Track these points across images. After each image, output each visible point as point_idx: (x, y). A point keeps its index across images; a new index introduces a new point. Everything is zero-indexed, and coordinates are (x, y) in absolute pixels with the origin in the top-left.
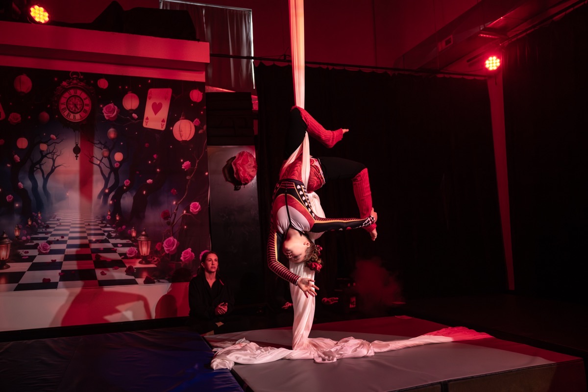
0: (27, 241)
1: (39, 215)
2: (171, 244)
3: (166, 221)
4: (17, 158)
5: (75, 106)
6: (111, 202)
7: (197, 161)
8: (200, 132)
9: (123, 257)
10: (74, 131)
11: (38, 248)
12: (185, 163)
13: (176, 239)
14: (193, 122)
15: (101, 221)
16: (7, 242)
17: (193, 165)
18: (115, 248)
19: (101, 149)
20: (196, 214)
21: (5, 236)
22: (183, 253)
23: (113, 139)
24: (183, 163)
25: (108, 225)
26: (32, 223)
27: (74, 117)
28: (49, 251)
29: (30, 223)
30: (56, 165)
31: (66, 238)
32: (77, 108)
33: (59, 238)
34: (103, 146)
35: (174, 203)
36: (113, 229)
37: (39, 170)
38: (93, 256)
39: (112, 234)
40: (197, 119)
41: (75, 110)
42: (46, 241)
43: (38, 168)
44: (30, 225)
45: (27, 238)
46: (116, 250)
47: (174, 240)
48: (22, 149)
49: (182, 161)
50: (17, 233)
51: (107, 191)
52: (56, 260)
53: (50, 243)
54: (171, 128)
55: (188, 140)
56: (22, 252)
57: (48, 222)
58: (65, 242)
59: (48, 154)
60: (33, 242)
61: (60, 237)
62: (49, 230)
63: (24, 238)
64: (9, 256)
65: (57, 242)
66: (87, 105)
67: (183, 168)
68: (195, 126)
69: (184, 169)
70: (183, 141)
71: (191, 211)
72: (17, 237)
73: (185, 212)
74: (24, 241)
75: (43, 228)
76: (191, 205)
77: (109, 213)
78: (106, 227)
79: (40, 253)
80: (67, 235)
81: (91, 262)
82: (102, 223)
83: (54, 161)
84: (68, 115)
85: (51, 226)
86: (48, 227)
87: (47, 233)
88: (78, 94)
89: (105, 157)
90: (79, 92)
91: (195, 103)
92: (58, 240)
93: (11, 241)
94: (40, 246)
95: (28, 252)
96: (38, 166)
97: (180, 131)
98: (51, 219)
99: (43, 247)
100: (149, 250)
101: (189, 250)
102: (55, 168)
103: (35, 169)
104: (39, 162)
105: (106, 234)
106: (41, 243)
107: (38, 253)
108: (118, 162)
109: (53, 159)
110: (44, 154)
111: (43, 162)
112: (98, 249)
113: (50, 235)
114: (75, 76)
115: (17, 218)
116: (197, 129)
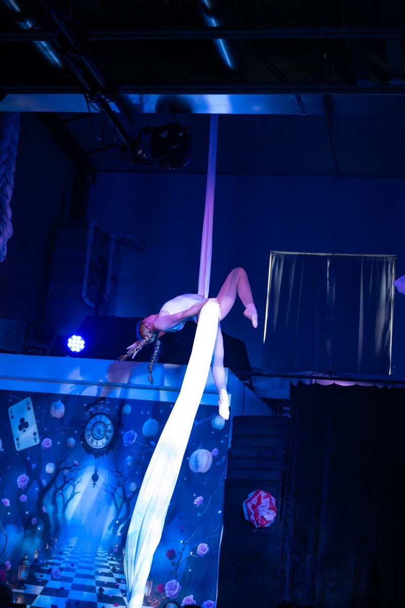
0: (43, 565)
1: (56, 540)
2: (173, 588)
3: (171, 561)
4: (44, 482)
5: (99, 432)
6: (120, 534)
7: (211, 497)
8: (218, 463)
9: (124, 594)
10: (95, 458)
11: (51, 573)
12: (198, 498)
13: (179, 583)
14: (211, 452)
15: (108, 553)
16: (27, 564)
17: (205, 501)
18: (118, 584)
19: (117, 477)
20: (202, 556)
21: (26, 557)
22: (184, 599)
23: (129, 468)
24: (196, 499)
25: (114, 558)
26: (49, 547)
27: (97, 443)
28: (59, 577)
29: (47, 547)
30: (75, 492)
31: (75, 567)
32: (100, 434)
33: (69, 565)
34: (119, 475)
35: (182, 542)
36: (118, 563)
37: (61, 496)
38: (98, 588)
39: (117, 568)
40: (216, 449)
41: (98, 436)
42: (58, 567)
43: (60, 494)
44: (47, 549)
45: (43, 562)
46: (118, 586)
47: (176, 583)
48: (49, 474)
49: (195, 495)
50: (36, 556)
51: (117, 522)
52: (64, 588)
53: (61, 569)
54: (188, 458)
55: (204, 472)
56: (37, 575)
57: (62, 548)
58: (74, 570)
59: (70, 480)
60: (48, 567)
61: (71, 565)
62: (62, 556)
63: (41, 562)
64: (27, 578)
65: (68, 569)
66: (110, 431)
67: (195, 503)
68: (213, 456)
69: (196, 505)
70: (198, 473)
71: (198, 553)
72: (36, 560)
73: (191, 553)
74: (41, 564)
75: (57, 554)
76: (199, 547)
77: (117, 546)
78: (112, 560)
79: (53, 579)
80: (77, 563)
81: (94, 594)
82: (109, 555)
83: (74, 487)
84: (92, 441)
85: (64, 552)
86: (61, 553)
87: (60, 559)
88: (103, 420)
89: (120, 486)
90: (104, 418)
91: (216, 430)
92: (68, 568)
93: (30, 564)
94: (53, 571)
95: (42, 576)
96: (60, 491)
97: (196, 462)
98: (65, 546)
99: (55, 574)
100: (150, 590)
101: (191, 597)
102: (75, 494)
103: (58, 494)
104: (62, 488)
105: (111, 567)
106: (55, 568)
107: (50, 578)
108: (132, 492)
109: (73, 485)
110: (67, 480)
111: (65, 488)
112: (102, 582)
113: (62, 561)
114: (102, 402)
115: (38, 541)
116: (215, 459)
